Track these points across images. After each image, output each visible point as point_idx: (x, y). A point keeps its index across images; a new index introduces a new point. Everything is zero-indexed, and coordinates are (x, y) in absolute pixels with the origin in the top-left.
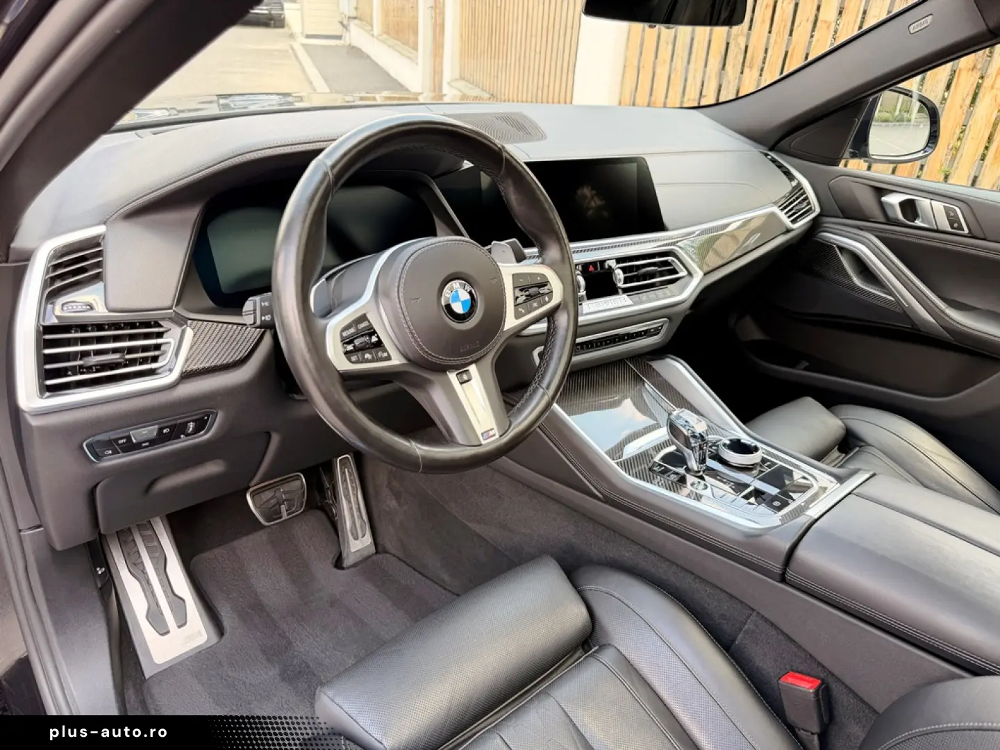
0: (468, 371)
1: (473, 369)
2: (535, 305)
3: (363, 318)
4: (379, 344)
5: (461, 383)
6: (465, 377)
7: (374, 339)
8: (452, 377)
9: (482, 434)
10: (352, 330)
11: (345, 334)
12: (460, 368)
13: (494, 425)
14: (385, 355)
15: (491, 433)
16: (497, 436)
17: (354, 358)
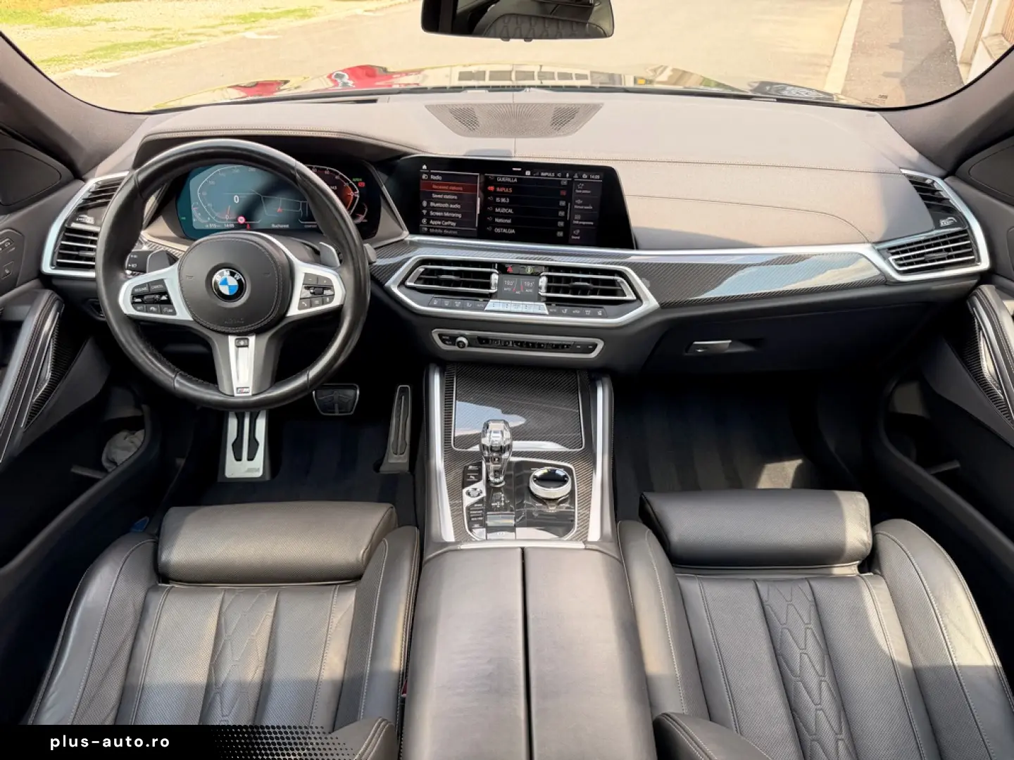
0: (248, 339)
1: (252, 339)
2: (317, 302)
3: (161, 282)
4: (169, 302)
5: (238, 347)
6: (242, 343)
7: (164, 298)
8: (232, 340)
9: (237, 389)
10: (145, 289)
11: (136, 290)
12: (243, 335)
13: (250, 385)
14: (171, 311)
15: (245, 390)
16: (250, 394)
17: (139, 308)
